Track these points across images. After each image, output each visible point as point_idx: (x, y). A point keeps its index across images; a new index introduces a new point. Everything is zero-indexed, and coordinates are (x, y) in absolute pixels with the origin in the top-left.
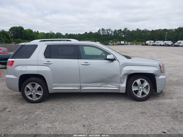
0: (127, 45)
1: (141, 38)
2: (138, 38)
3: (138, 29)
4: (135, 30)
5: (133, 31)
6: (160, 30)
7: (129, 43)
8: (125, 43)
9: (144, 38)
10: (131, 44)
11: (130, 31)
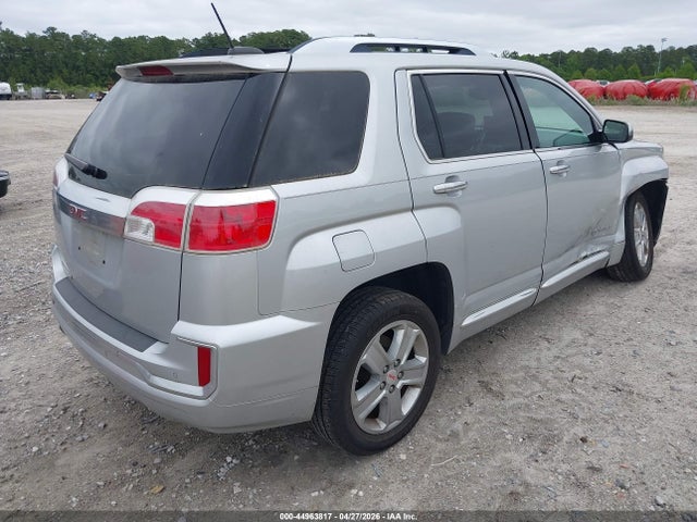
0: (26, 97)
1: (77, 68)
2: (61, 72)
3: (53, 29)
4: (42, 34)
5: (32, 36)
6: (142, 38)
7: (36, 90)
8: (14, 88)
9: (88, 72)
10: (46, 97)
11: (17, 38)
